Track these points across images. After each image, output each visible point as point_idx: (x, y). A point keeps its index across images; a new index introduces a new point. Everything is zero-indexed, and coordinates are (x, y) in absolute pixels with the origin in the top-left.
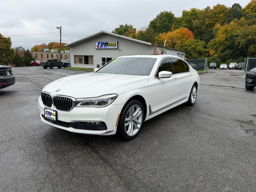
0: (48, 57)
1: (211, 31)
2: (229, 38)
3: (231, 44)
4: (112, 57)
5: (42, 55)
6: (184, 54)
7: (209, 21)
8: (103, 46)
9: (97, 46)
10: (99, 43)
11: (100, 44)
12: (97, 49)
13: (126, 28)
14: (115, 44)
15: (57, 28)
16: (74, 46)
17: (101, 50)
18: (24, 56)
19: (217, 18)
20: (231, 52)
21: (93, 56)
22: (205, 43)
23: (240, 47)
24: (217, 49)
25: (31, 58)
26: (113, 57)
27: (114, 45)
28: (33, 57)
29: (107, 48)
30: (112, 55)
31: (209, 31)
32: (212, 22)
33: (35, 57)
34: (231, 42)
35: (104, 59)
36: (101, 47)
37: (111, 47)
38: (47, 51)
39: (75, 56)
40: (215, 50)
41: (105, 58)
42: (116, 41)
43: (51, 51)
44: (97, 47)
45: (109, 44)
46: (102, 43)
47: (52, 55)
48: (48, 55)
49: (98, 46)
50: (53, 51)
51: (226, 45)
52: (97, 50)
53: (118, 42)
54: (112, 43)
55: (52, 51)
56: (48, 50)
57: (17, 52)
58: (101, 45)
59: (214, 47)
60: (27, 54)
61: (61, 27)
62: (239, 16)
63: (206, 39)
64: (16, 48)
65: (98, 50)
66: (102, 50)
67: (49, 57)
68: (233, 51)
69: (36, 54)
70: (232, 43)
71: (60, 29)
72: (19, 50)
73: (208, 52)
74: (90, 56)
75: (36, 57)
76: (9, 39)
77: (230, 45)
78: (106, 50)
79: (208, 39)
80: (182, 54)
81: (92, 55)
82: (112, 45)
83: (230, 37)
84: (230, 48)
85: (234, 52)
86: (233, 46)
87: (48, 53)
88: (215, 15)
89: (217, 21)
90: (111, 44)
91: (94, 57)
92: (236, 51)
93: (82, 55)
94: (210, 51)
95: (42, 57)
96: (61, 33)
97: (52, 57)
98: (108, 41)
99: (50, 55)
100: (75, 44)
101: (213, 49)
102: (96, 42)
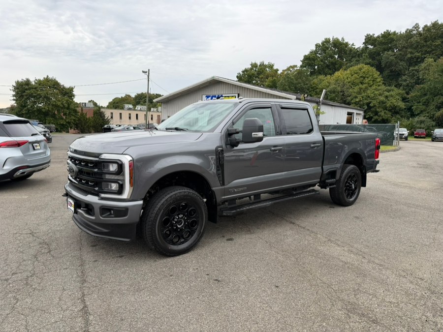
0: (130, 118)
1: (416, 70)
5: (121, 114)
6: (362, 112)
7: (413, 54)
11: (210, 98)
13: (261, 69)
14: (234, 98)
15: (143, 72)
16: (168, 101)
18: (92, 116)
19: (429, 47)
22: (404, 92)
24: (428, 102)
25: (103, 119)
28: (106, 118)
31: (413, 70)
32: (418, 54)
33: (110, 117)
38: (130, 109)
40: (423, 105)
42: (236, 92)
43: (136, 109)
46: (213, 96)
47: (137, 115)
48: (130, 114)
50: (139, 109)
53: (239, 94)
54: (229, 96)
56: (131, 106)
57: (82, 110)
59: (422, 99)
60: (97, 113)
61: (149, 70)
63: (408, 85)
64: (83, 103)
69: (112, 113)
71: (147, 74)
72: (87, 106)
73: (409, 109)
75: (112, 117)
76: (71, 89)
79: (410, 84)
80: (357, 114)
87: (130, 112)
88: (426, 42)
89: (429, 53)
94: (415, 107)
95: (121, 118)
96: (148, 81)
97: (137, 118)
98: (222, 93)
99: (133, 114)
100: (170, 98)
101: (419, 102)
102: (203, 96)
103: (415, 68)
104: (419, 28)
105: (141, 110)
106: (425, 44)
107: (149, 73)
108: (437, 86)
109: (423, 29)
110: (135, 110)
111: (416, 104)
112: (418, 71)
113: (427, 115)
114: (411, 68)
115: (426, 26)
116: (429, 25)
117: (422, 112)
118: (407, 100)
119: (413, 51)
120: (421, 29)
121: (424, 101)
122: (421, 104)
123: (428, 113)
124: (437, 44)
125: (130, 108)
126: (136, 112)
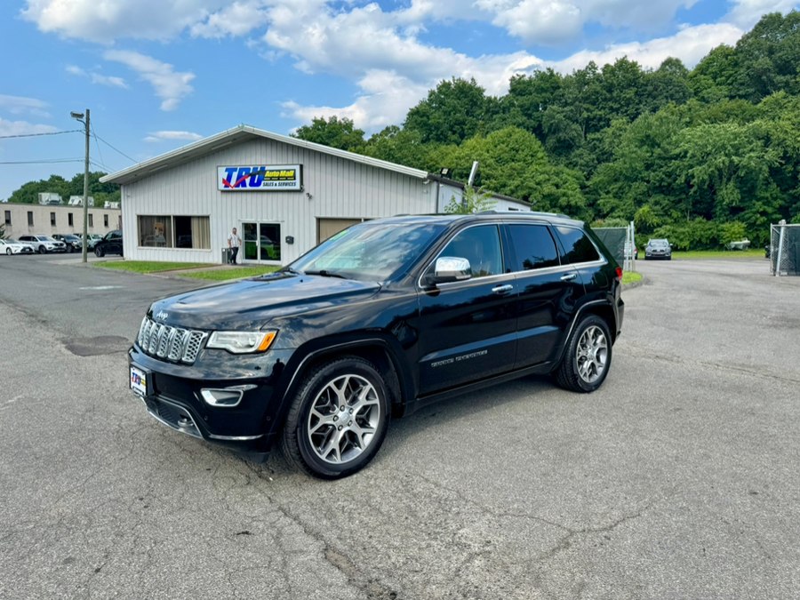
0: (53, 222)
1: (598, 139)
2: (657, 161)
3: (664, 176)
4: (283, 221)
5: (30, 214)
7: (591, 112)
8: (248, 181)
9: (224, 181)
10: (230, 171)
11: (235, 175)
12: (223, 191)
14: (291, 174)
15: (74, 115)
16: (137, 182)
17: (239, 195)
19: (616, 101)
20: (666, 201)
21: (208, 217)
22: (580, 172)
23: (695, 188)
24: (622, 193)
26: (285, 220)
27: (287, 178)
29: (261, 187)
30: (280, 216)
31: (593, 140)
32: (600, 113)
34: (664, 173)
35: (250, 229)
36: (237, 186)
37: (276, 186)
38: (54, 203)
39: (141, 218)
40: (615, 197)
41: (255, 225)
42: (295, 162)
43: (70, 202)
44: (222, 186)
45: (268, 174)
46: (241, 170)
47: (70, 216)
48: (53, 214)
49: (227, 182)
50: (76, 202)
51: (648, 182)
52: (224, 195)
53: (301, 166)
54: (279, 171)
55: (73, 201)
56: (56, 197)
58: (239, 177)
59: (611, 187)
61: (88, 111)
62: (681, 94)
63: (587, 165)
65: (229, 196)
66: (244, 195)
67: (57, 222)
68: (672, 199)
69: (8, 212)
70: (666, 175)
71: (84, 119)
73: (592, 205)
74: (199, 217)
75: (8, 222)
77: (662, 180)
78: (259, 195)
79: (591, 164)
81: (205, 214)
82: (279, 178)
83: (660, 158)
84: (663, 192)
85: (673, 202)
86: (670, 184)
87: (53, 209)
88: (610, 91)
89: (617, 110)
90: (276, 174)
91: (212, 222)
92: (680, 201)
93: (167, 214)
94: (602, 201)
95: (30, 222)
96: (88, 135)
97: (71, 223)
98: (264, 163)
99: (61, 215)
100: (139, 174)
101: (608, 193)
102: (219, 168)
103: (596, 136)
104: (596, 69)
105: (78, 206)
106: (608, 95)
107: (88, 119)
108: (633, 165)
109: (603, 70)
110: (66, 204)
111: (604, 195)
112: (601, 140)
113: (622, 214)
114: (591, 136)
115: (607, 66)
116: (612, 64)
117: (613, 210)
118: (587, 190)
119: (592, 108)
120: (599, 71)
121: (614, 191)
122: (611, 195)
123: (622, 210)
124: (628, 96)
125: (53, 201)
126: (67, 210)
